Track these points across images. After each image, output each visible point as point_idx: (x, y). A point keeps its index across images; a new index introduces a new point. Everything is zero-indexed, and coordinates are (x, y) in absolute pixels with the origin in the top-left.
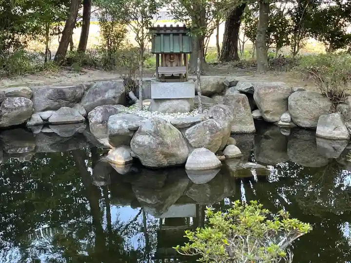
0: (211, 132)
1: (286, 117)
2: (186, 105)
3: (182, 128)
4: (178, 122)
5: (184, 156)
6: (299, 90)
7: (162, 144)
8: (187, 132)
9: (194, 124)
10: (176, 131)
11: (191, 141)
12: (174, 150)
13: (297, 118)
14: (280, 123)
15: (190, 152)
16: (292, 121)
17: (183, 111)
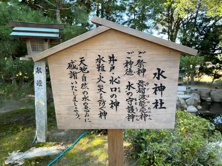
0: (194, 101)
1: (209, 98)
2: (183, 93)
3: (185, 99)
4: (184, 97)
5: (186, 108)
6: (214, 90)
7: (180, 104)
8: (186, 100)
9: (188, 98)
10: (183, 100)
11: (188, 103)
12: (183, 106)
13: (214, 99)
14: (207, 100)
15: (188, 107)
16: (212, 100)
17: (182, 95)
